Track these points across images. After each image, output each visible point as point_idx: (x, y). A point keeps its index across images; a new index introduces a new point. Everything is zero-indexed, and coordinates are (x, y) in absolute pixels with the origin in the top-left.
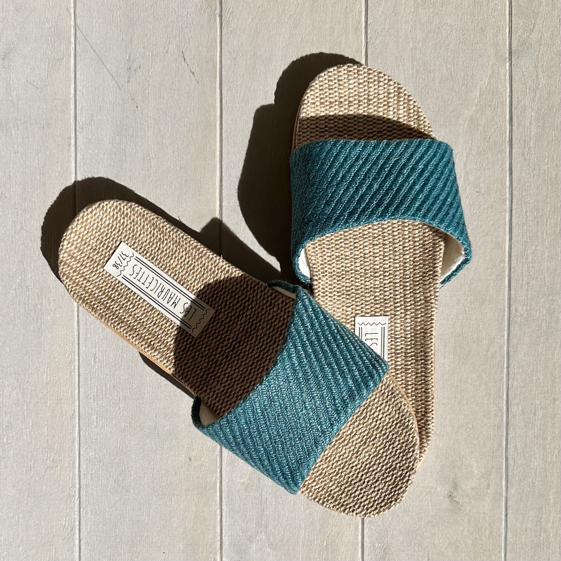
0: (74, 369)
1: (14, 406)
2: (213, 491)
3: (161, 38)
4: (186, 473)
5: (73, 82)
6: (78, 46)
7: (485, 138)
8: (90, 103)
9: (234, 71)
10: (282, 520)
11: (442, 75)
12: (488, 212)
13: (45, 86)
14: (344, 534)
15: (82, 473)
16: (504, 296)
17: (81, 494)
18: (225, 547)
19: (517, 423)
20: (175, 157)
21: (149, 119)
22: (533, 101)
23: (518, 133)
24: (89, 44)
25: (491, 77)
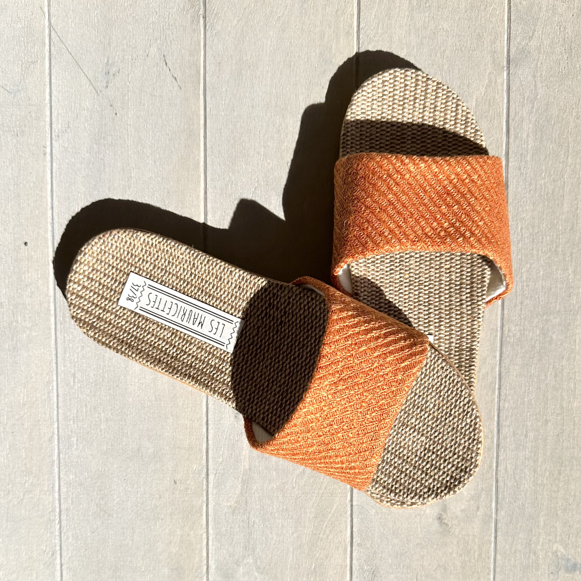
3: (141, 40)
4: (171, 496)
5: (48, 87)
6: (52, 48)
8: (66, 110)
9: (218, 77)
10: (270, 543)
13: (19, 90)
14: (332, 557)
15: (62, 497)
16: (497, 315)
17: (62, 518)
18: (212, 571)
19: (508, 444)
20: (157, 168)
21: (129, 127)
22: (531, 112)
23: (514, 146)
24: (65, 46)
25: (488, 86)
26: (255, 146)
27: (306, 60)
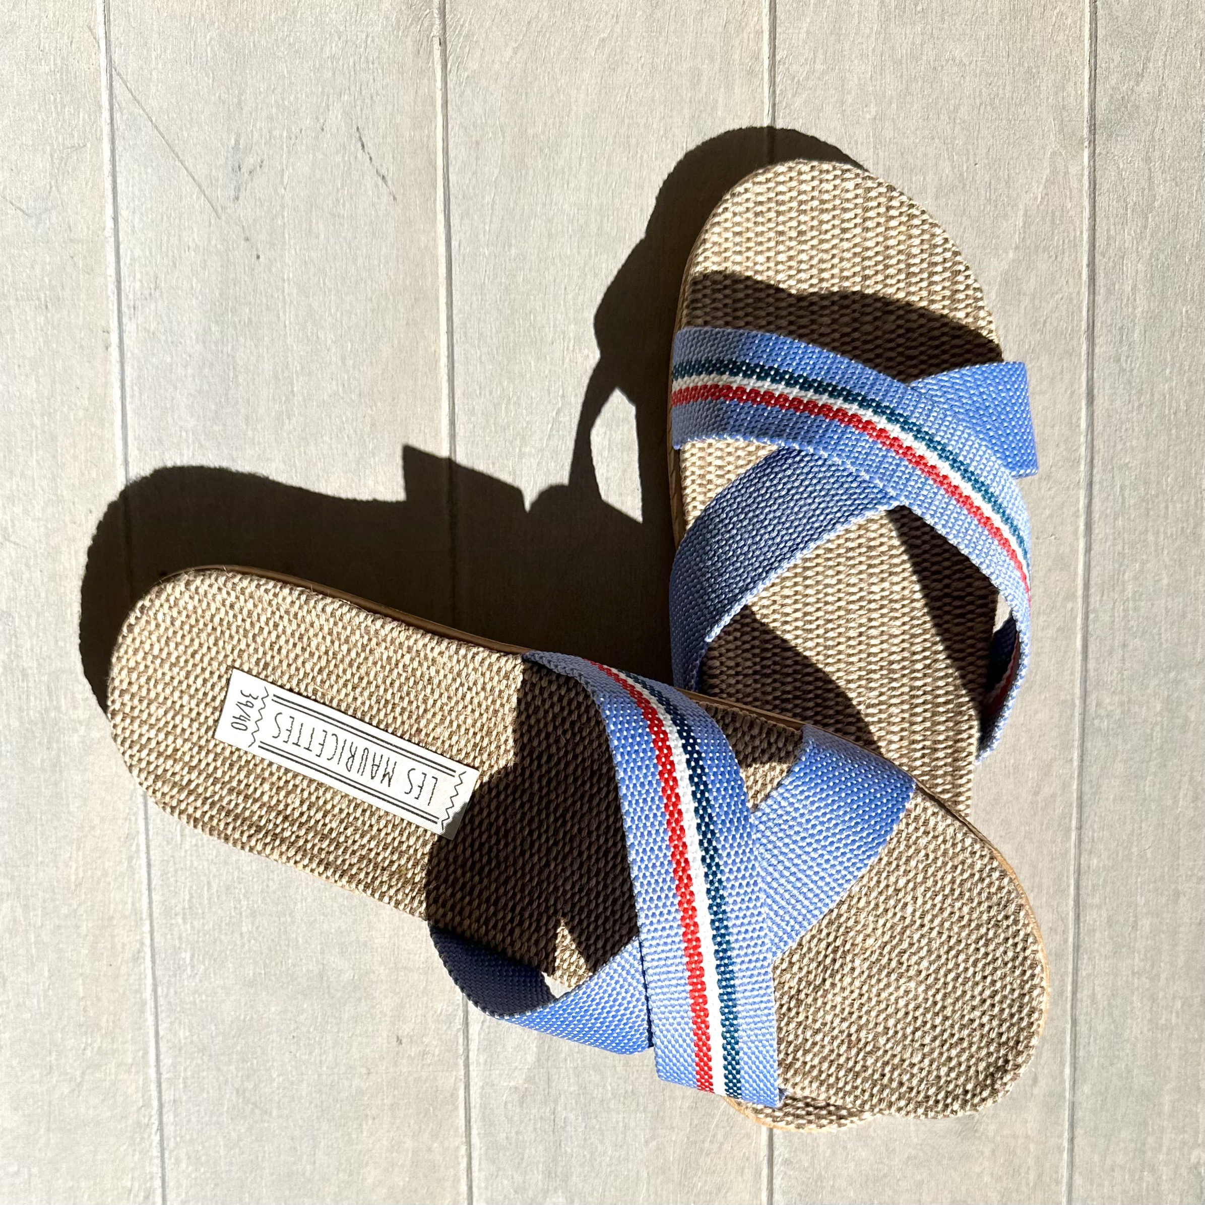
0: (138, 851)
1: (7, 936)
2: (450, 1107)
3: (307, 96)
4: (392, 1070)
5: (110, 200)
6: (117, 116)
7: (1035, 324)
8: (150, 250)
9: (475, 173)
10: (600, 1163)
11: (941, 178)
12: (1040, 489)
13: (46, 210)
14: (729, 1188)
15: (163, 1077)
16: (1072, 674)
17: (165, 1120)
19: (1097, 945)
20: (348, 372)
21: (286, 285)
22: (1141, 236)
23: (1106, 311)
24: (144, 110)
25: (1050, 183)
26: (555, 320)
27: (662, 133)
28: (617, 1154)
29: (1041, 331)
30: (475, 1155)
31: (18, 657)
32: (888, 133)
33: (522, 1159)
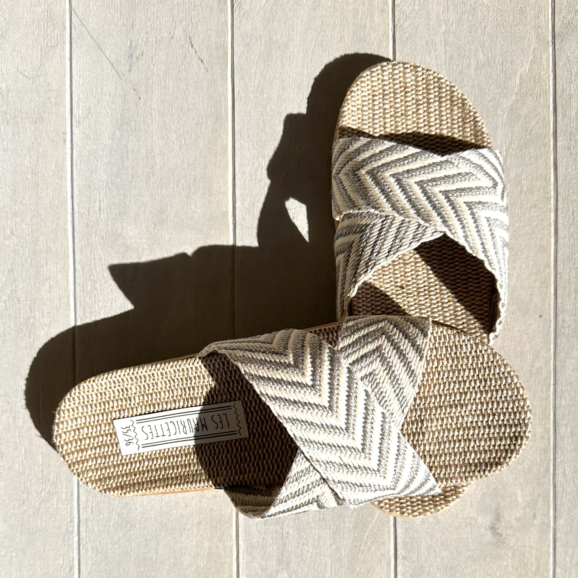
1: (4, 432)
2: (228, 525)
3: (165, 22)
4: (198, 504)
5: (69, 71)
6: (73, 32)
7: (527, 131)
8: (87, 95)
9: (247, 58)
10: (306, 556)
11: (478, 61)
12: (530, 212)
13: (38, 76)
14: (374, 571)
15: (81, 507)
16: (549, 305)
17: (81, 529)
19: (566, 445)
20: (182, 153)
21: (153, 111)
23: (562, 124)
24: (86, 29)
25: (532, 62)
27: (339, 39)
28: (315, 552)
29: (530, 134)
30: (241, 550)
31: (15, 291)
32: (451, 39)
33: (265, 553)
